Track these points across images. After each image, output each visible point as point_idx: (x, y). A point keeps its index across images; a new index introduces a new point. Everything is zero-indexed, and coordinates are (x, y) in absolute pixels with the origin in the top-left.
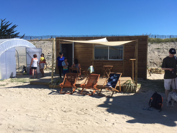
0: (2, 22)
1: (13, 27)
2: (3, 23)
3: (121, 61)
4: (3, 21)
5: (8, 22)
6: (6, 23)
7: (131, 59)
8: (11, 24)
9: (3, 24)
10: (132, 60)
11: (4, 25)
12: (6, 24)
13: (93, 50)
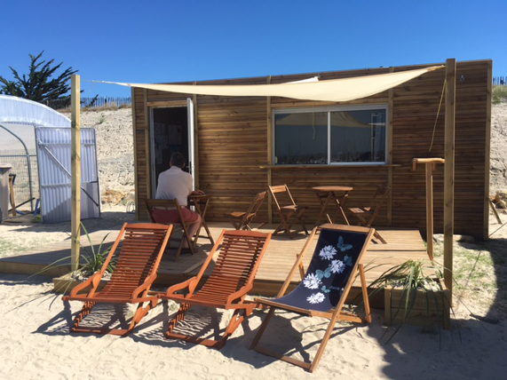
0: (33, 63)
1: (63, 75)
2: (35, 64)
3: (380, 166)
4: (34, 61)
5: (49, 63)
6: (45, 64)
7: (420, 160)
8: (58, 67)
9: (36, 67)
10: (423, 164)
11: (38, 70)
12: (44, 68)
13: (269, 128)
